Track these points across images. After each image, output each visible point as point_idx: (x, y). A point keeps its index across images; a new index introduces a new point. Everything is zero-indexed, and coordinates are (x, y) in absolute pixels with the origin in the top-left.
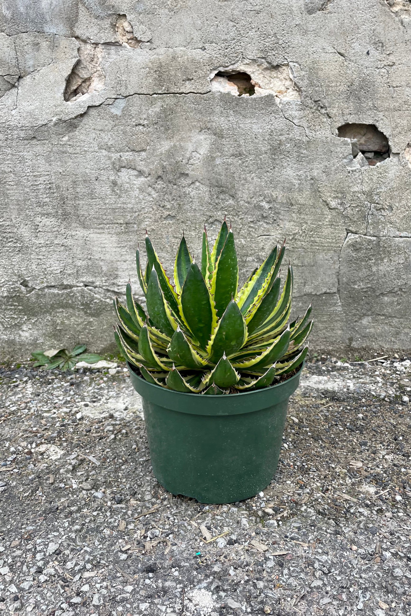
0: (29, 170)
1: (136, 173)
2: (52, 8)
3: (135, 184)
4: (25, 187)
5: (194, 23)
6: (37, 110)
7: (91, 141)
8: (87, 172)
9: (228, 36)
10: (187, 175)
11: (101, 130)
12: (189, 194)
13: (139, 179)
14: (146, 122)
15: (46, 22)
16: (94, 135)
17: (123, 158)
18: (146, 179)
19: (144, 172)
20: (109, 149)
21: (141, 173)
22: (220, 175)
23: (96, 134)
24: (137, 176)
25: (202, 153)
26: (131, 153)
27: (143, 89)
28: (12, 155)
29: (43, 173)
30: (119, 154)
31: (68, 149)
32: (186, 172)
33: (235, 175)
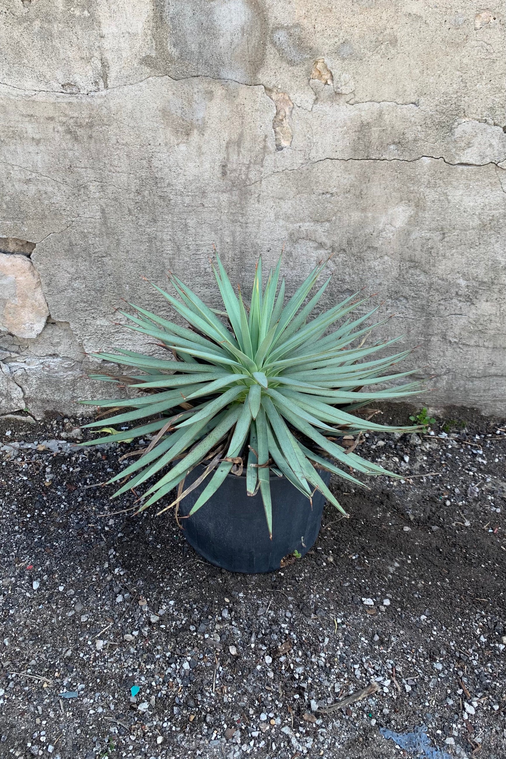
0: (191, 239)
1: (315, 245)
2: (233, 47)
3: (311, 256)
4: (186, 256)
5: (410, 72)
6: (206, 174)
7: (268, 210)
8: (259, 242)
9: (451, 88)
10: (376, 248)
11: (281, 199)
12: (374, 268)
13: (318, 251)
14: (335, 190)
15: (223, 64)
16: (272, 203)
17: (303, 229)
18: (326, 252)
19: (325, 244)
20: (287, 218)
21: (321, 245)
22: (414, 250)
23: (274, 202)
24: (316, 248)
25: (397, 226)
26: (312, 224)
27: (338, 153)
28: (173, 222)
29: (208, 242)
30: (298, 224)
31: (240, 218)
32: (376, 246)
33: (433, 251)
